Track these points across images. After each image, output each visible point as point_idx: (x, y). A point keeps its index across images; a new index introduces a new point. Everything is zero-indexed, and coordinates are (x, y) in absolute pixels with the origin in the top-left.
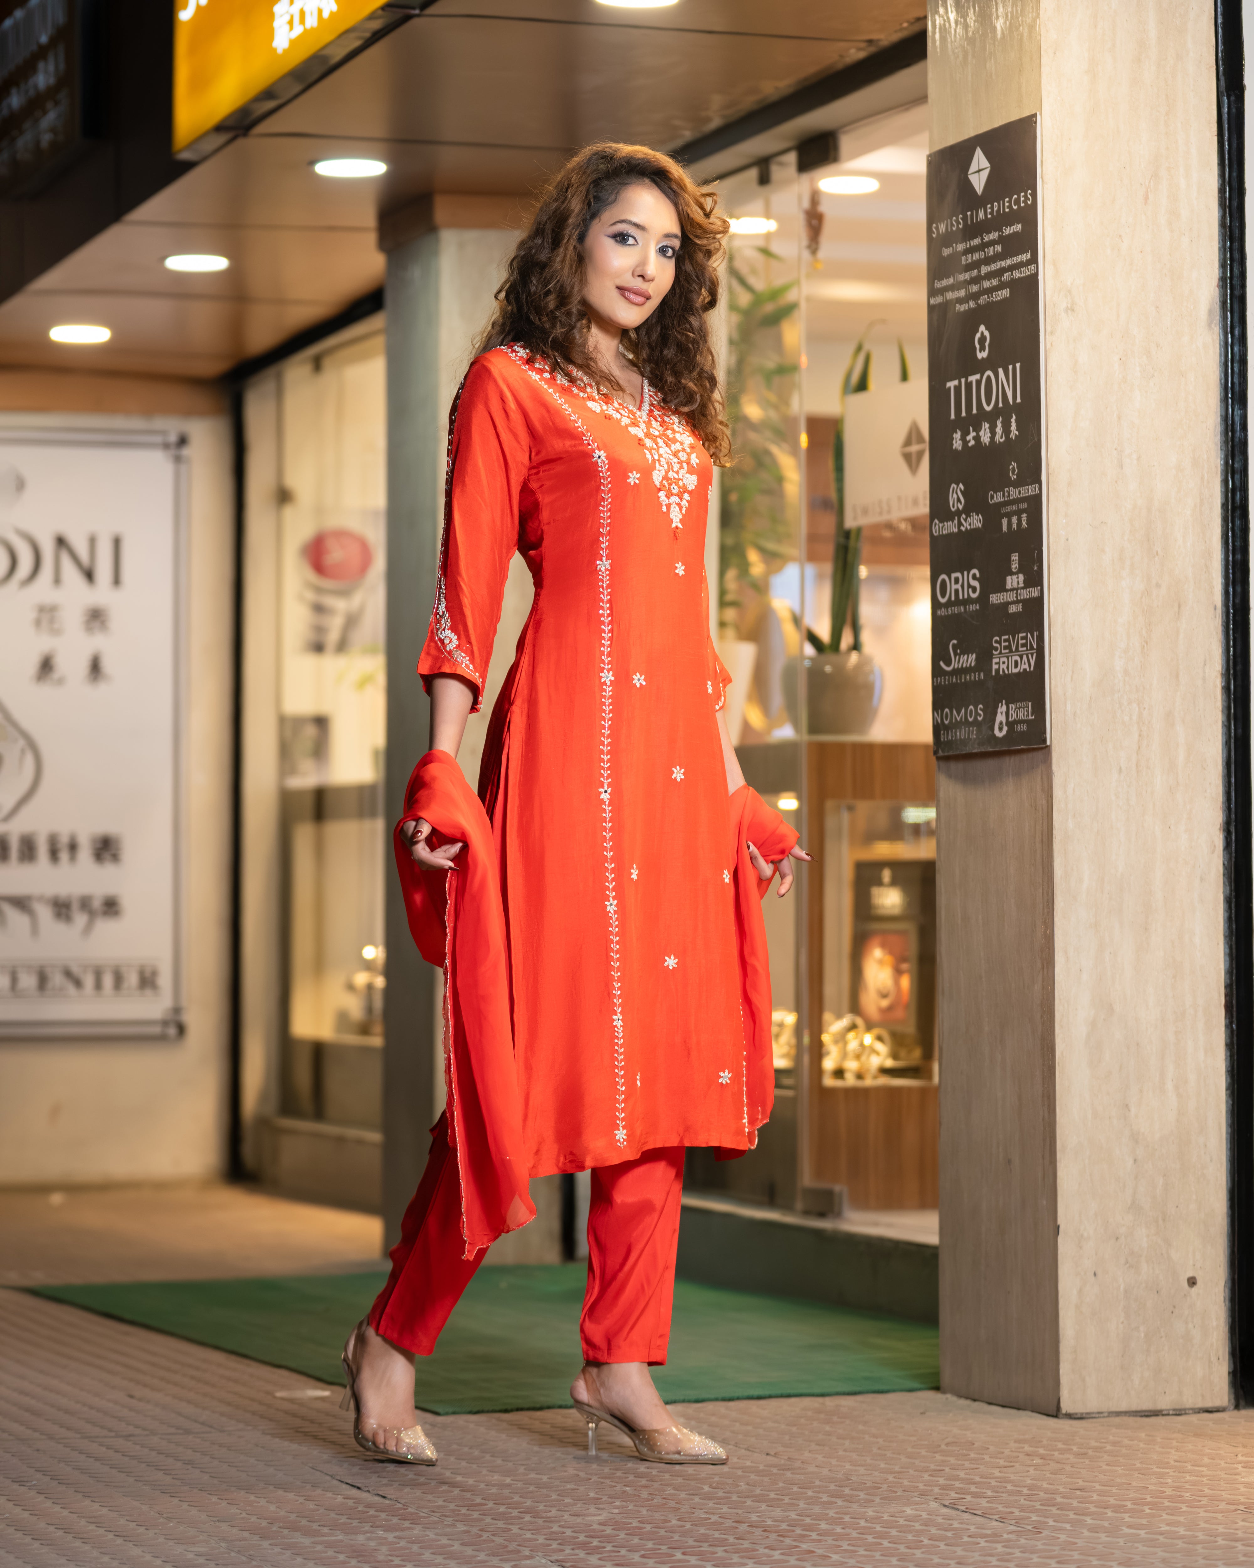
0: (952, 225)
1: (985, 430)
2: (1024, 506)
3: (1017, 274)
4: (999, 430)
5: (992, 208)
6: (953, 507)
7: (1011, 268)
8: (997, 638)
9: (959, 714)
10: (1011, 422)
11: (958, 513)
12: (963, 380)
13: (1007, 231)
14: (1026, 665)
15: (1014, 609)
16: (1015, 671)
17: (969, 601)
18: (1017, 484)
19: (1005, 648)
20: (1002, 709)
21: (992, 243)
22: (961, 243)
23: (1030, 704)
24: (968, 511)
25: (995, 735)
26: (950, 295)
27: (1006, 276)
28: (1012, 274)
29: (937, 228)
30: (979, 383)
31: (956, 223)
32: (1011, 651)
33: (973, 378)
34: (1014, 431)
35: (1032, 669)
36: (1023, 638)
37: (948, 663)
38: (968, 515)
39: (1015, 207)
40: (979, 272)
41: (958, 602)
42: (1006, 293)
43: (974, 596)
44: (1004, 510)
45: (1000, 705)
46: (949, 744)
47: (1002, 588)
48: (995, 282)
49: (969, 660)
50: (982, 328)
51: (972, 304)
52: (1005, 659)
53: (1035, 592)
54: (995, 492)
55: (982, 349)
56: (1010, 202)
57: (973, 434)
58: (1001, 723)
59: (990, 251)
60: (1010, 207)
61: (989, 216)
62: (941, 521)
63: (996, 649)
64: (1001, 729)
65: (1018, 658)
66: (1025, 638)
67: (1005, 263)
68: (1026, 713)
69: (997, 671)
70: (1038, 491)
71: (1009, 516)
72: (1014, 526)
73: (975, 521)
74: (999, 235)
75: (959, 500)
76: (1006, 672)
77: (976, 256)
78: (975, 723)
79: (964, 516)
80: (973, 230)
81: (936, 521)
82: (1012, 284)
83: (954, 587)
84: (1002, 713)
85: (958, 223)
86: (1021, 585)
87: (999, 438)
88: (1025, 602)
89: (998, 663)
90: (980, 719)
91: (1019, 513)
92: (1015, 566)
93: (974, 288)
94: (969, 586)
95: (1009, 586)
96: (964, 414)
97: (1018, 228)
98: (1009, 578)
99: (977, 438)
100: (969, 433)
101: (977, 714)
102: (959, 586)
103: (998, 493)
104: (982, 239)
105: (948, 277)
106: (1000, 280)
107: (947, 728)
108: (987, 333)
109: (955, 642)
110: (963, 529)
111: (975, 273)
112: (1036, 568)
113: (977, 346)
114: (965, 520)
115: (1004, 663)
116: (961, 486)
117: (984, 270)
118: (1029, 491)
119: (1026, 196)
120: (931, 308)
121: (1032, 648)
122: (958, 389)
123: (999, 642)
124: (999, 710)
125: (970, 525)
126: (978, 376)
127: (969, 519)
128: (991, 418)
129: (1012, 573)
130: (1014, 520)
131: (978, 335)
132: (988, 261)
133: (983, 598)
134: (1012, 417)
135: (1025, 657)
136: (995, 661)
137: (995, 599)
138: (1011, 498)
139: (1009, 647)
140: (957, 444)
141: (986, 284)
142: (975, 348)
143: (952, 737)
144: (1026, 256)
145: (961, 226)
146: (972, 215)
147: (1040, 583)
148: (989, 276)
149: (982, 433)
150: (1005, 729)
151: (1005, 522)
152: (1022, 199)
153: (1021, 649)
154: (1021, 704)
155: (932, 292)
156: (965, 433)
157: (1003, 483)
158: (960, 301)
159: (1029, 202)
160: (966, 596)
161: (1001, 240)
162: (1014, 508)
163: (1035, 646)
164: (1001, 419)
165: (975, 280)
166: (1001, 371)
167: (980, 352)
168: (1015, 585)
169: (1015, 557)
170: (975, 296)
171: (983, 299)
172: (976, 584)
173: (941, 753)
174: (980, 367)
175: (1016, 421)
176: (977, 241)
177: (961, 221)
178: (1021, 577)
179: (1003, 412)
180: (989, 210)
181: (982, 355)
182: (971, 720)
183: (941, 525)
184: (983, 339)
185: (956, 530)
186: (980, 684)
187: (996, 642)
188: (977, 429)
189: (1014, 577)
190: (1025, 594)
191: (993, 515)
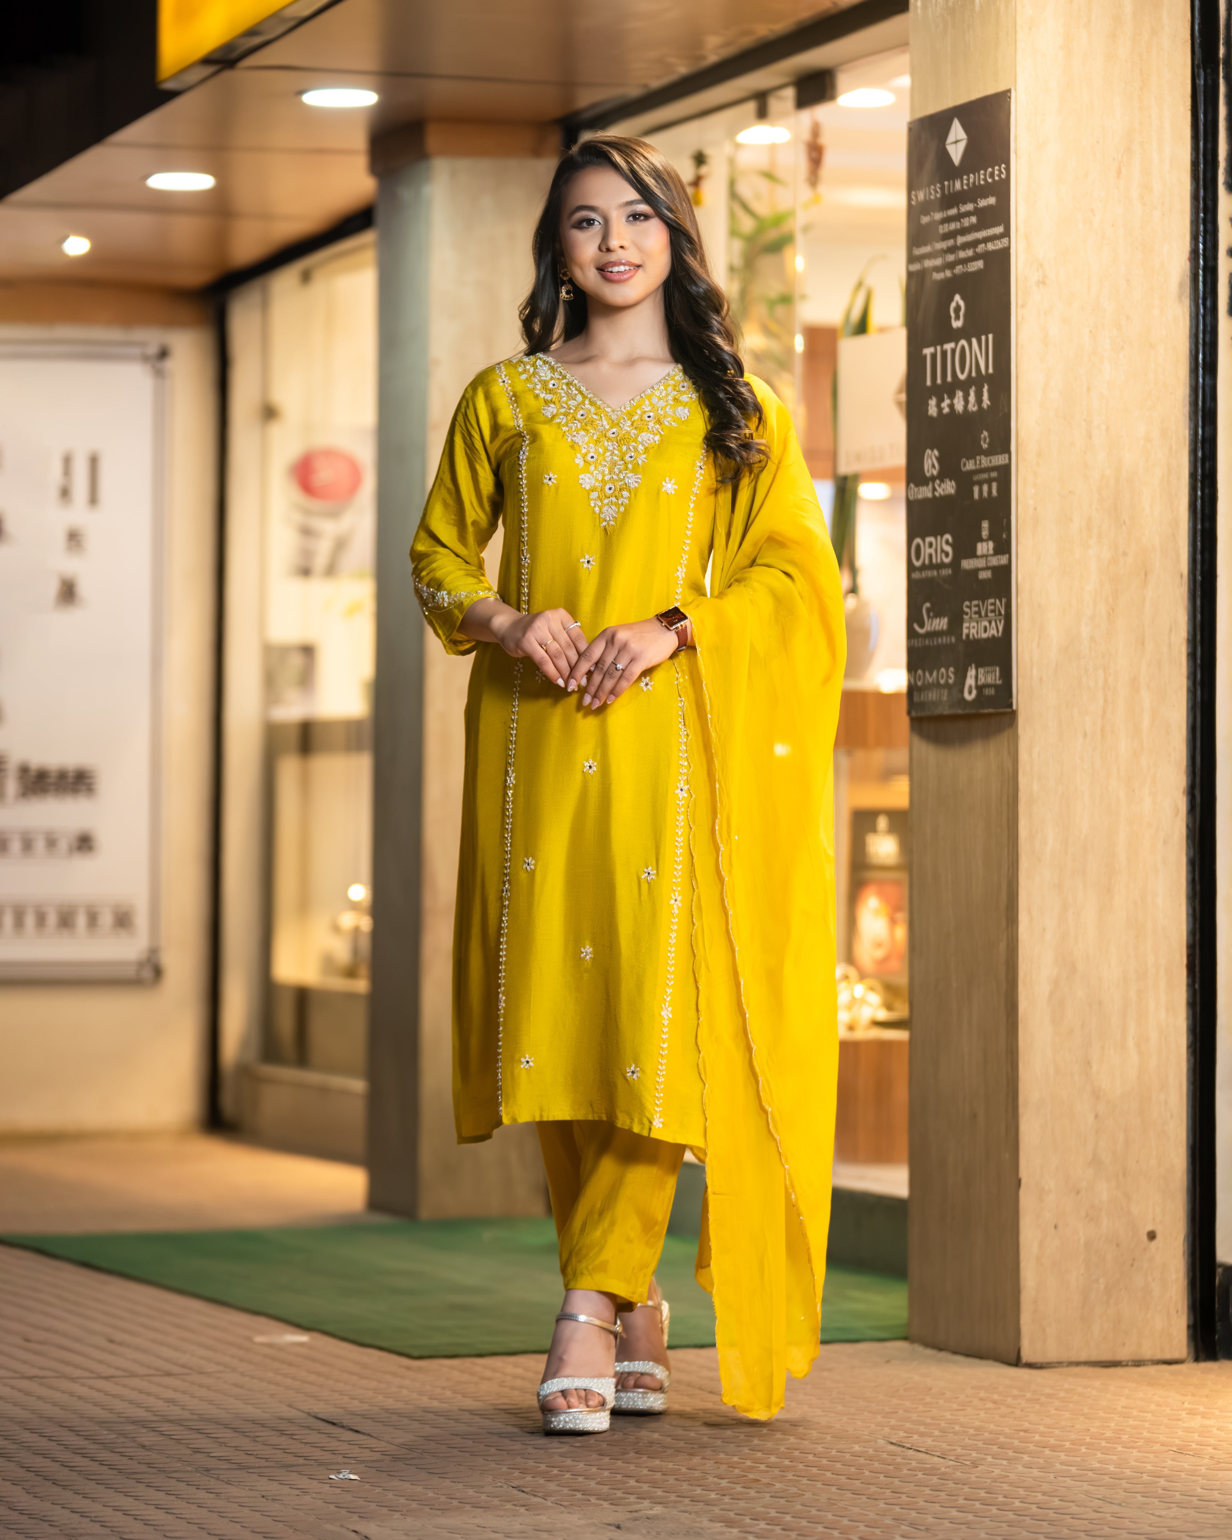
0: (930, 194)
1: (959, 398)
2: (994, 474)
3: (991, 247)
4: (972, 398)
5: (968, 180)
6: (928, 471)
7: (986, 240)
8: (967, 603)
9: (931, 674)
10: (983, 392)
11: (933, 479)
12: (939, 348)
13: (982, 203)
14: (995, 631)
15: (984, 575)
16: (985, 636)
17: (941, 566)
18: (988, 453)
19: (976, 613)
20: (972, 673)
21: (968, 214)
22: (939, 211)
23: (998, 669)
24: (942, 476)
25: (963, 699)
26: (928, 263)
27: (981, 248)
28: (986, 246)
29: (916, 196)
30: (953, 351)
31: (934, 192)
32: (980, 616)
33: (949, 347)
34: (986, 402)
35: (1000, 634)
36: (992, 604)
37: (922, 625)
38: (942, 481)
39: (990, 180)
40: (955, 241)
41: (931, 566)
42: (979, 264)
43: (947, 560)
44: (976, 478)
45: (969, 668)
46: (922, 705)
47: (973, 554)
48: (970, 253)
49: (941, 623)
50: (957, 298)
51: (948, 273)
52: (975, 624)
53: (1003, 560)
54: (968, 459)
55: (957, 318)
56: (985, 175)
57: (947, 402)
58: (970, 687)
59: (966, 222)
60: (985, 180)
61: (965, 187)
62: (917, 485)
63: (967, 614)
64: (970, 692)
65: (986, 623)
66: (994, 604)
67: (980, 235)
68: (993, 677)
69: (968, 635)
70: (1007, 461)
71: (980, 483)
72: (985, 494)
73: (948, 488)
74: (974, 206)
75: (933, 466)
76: (976, 636)
77: (953, 226)
78: (947, 685)
79: (938, 482)
80: (950, 200)
81: (912, 485)
82: (986, 256)
83: (928, 551)
84: (971, 677)
85: (936, 192)
86: (991, 552)
87: (972, 407)
88: (994, 569)
89: (969, 628)
90: (951, 681)
91: (989, 481)
92: (985, 533)
93: (951, 258)
94: (942, 551)
95: (979, 552)
96: (939, 381)
97: (992, 200)
98: (979, 545)
99: (951, 406)
100: (943, 400)
101: (948, 676)
102: (932, 551)
103: (970, 461)
104: (959, 209)
105: (925, 245)
106: (975, 252)
107: (920, 689)
108: (962, 303)
109: (928, 605)
110: (937, 494)
111: (951, 242)
112: (1004, 536)
113: (952, 314)
114: (940, 486)
115: (974, 627)
116: (936, 452)
117: (961, 240)
118: (999, 460)
119: (1000, 171)
120: (910, 275)
121: (1000, 614)
122: (934, 356)
123: (970, 607)
124: (969, 674)
125: (943, 490)
126: (952, 345)
127: (942, 484)
128: (965, 386)
129: (982, 540)
130: (985, 488)
131: (953, 305)
132: (963, 231)
133: (955, 564)
134: (984, 387)
135: (993, 623)
136: (965, 625)
137: (967, 564)
138: (982, 466)
139: (978, 613)
140: (933, 411)
141: (962, 254)
142: (950, 317)
143: (924, 697)
144: (999, 230)
145: (938, 196)
146: (949, 186)
147: (1009, 551)
148: (965, 246)
149: (956, 401)
150: (974, 692)
151: (976, 489)
152: (996, 172)
153: (989, 614)
154: (990, 669)
155: (911, 259)
156: (940, 400)
157: (975, 451)
158: (937, 269)
159: (1003, 176)
160: (939, 560)
161: (977, 212)
162: (985, 476)
163: (1003, 612)
164: (974, 388)
165: (952, 250)
166: (974, 341)
167: (955, 320)
168: (985, 552)
169: (985, 525)
170: (951, 266)
171: (959, 269)
172: (948, 549)
173: (914, 714)
174: (955, 336)
175: (989, 391)
176: (953, 212)
177: (938, 190)
178: (991, 544)
179: (976, 381)
180: (965, 182)
181: (957, 324)
182: (942, 682)
183: (916, 489)
184: (958, 309)
185: (930, 495)
186: (951, 647)
187: (967, 607)
188: (952, 396)
189: (985, 544)
190: (994, 561)
191: (965, 482)
